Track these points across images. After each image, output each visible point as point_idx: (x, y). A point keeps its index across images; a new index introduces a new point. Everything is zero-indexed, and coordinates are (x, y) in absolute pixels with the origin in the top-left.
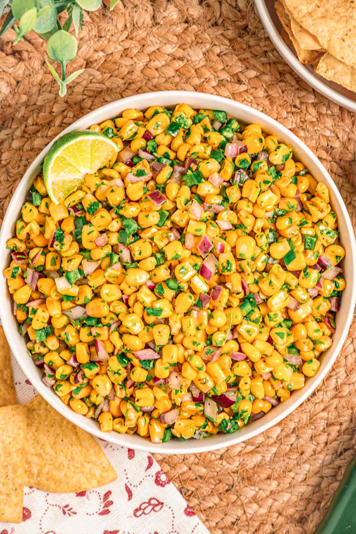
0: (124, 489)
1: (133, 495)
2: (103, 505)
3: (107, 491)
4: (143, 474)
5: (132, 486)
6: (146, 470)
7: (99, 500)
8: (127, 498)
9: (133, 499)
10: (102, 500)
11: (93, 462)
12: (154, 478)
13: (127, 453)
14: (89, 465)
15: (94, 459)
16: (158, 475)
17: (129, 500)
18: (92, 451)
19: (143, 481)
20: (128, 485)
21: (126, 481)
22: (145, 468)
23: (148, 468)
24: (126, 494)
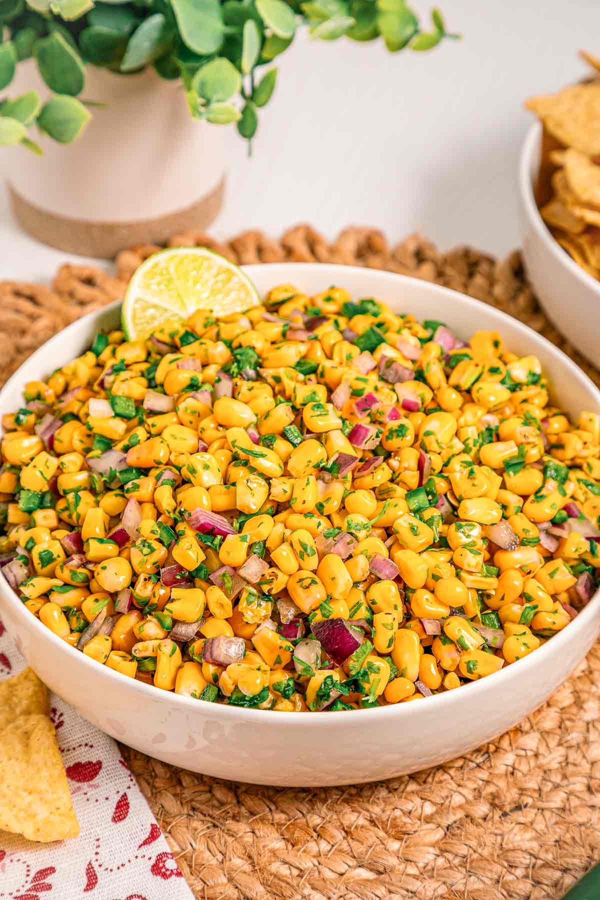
0: (84, 872)
1: (97, 885)
2: (29, 886)
3: (48, 866)
4: (132, 850)
5: (103, 868)
6: (140, 847)
7: (24, 876)
8: (84, 886)
9: (95, 891)
10: (30, 879)
11: (40, 793)
12: (153, 862)
13: (114, 810)
14: (31, 798)
15: (43, 786)
16: (161, 857)
17: (86, 890)
18: (45, 773)
19: (127, 864)
20: (95, 865)
21: (94, 857)
22: (141, 842)
23: (145, 843)
24: (84, 881)
